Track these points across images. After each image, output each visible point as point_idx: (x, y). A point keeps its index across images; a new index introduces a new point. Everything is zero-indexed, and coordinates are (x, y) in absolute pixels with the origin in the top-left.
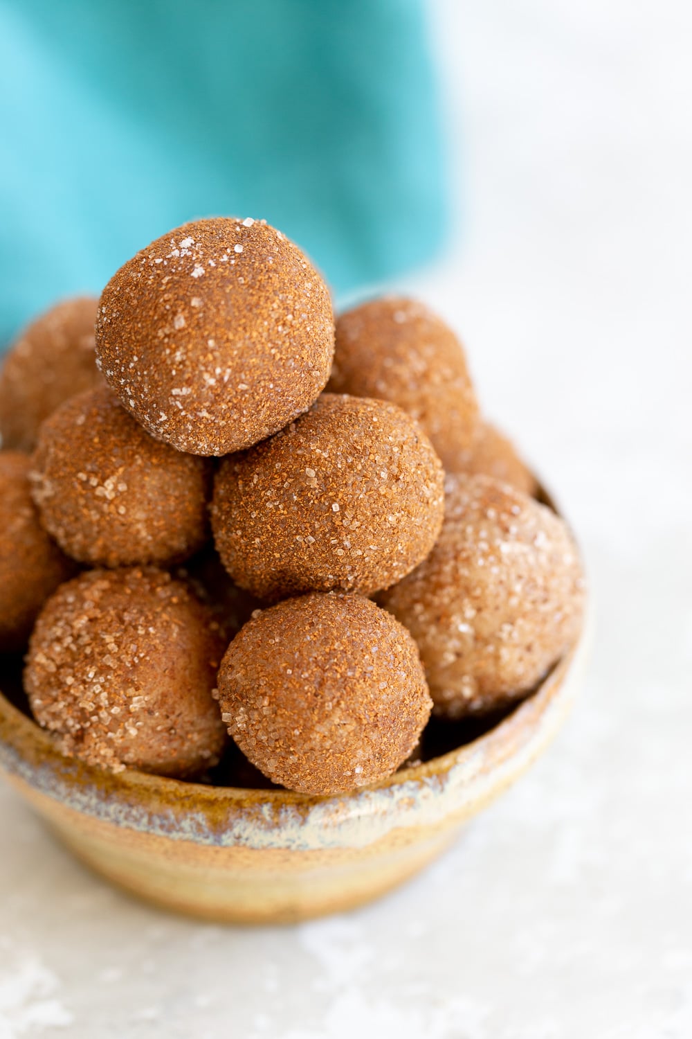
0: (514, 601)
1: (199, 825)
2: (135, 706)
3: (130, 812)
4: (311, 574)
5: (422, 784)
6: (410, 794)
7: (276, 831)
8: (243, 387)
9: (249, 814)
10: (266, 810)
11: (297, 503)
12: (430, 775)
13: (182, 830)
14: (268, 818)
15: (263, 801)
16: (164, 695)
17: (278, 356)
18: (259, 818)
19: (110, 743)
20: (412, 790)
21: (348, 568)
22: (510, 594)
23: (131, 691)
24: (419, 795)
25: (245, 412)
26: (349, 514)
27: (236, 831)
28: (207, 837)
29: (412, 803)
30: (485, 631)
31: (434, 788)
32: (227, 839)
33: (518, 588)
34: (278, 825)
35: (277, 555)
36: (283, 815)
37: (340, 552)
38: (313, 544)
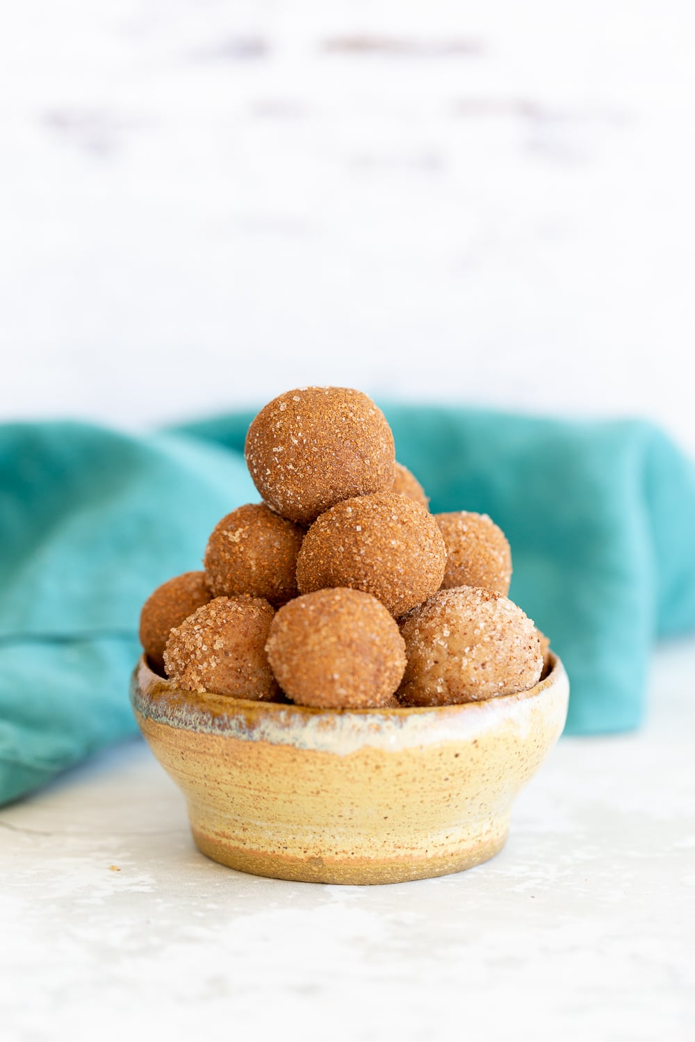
0: (477, 632)
1: (241, 723)
2: (217, 647)
3: (203, 717)
4: (341, 577)
5: (387, 719)
6: (379, 722)
7: (286, 730)
8: (315, 449)
9: (272, 717)
10: (283, 715)
11: (337, 528)
12: (394, 714)
13: (230, 728)
14: (283, 720)
15: (283, 709)
16: (237, 645)
17: (340, 435)
18: (278, 720)
19: (199, 673)
20: (380, 720)
21: (362, 572)
22: (476, 627)
23: (216, 637)
24: (385, 725)
25: (316, 470)
26: (366, 534)
27: (262, 727)
28: (244, 733)
29: (378, 729)
30: (455, 648)
31: (396, 723)
32: (256, 734)
33: (482, 625)
34: (288, 726)
35: (322, 562)
36: (292, 719)
37: (358, 558)
38: (343, 553)
